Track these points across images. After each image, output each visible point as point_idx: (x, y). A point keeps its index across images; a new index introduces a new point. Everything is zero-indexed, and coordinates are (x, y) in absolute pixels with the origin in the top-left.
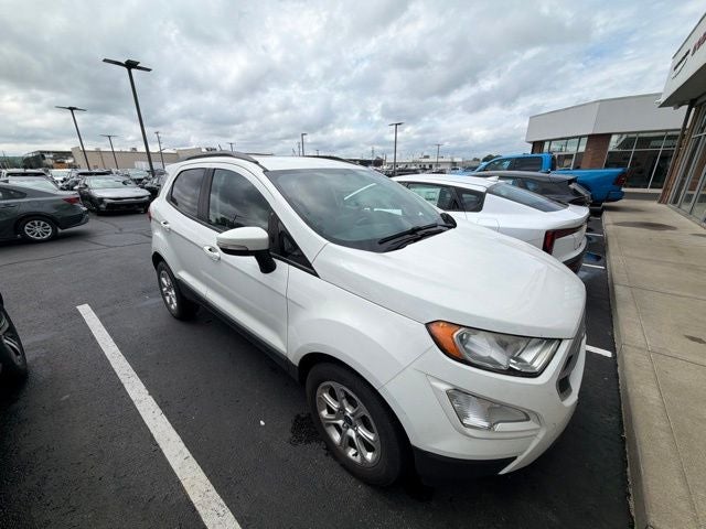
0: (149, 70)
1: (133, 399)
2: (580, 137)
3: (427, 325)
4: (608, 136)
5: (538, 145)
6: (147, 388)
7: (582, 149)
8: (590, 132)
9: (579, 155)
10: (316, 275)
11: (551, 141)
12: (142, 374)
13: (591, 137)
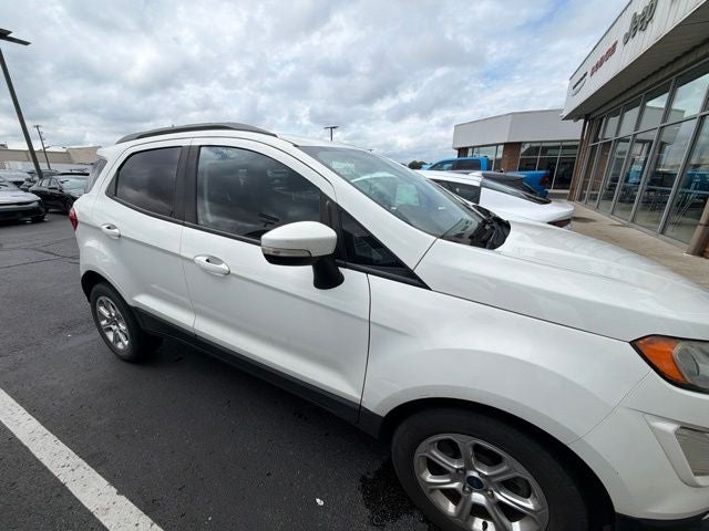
0: (26, 43)
2: (497, 145)
3: (633, 344)
4: (519, 144)
5: (462, 151)
6: (112, 482)
7: (500, 156)
8: (506, 141)
9: (498, 161)
10: (423, 285)
11: (473, 147)
12: (96, 460)
13: (507, 146)
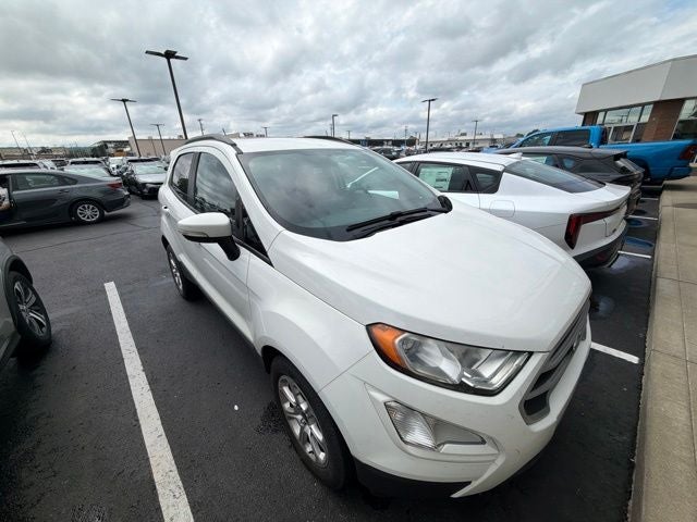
0: (186, 59)
1: (128, 374)
2: (643, 105)
3: (369, 327)
4: (680, 102)
5: (590, 117)
6: (143, 364)
7: (645, 118)
8: (657, 99)
9: (641, 126)
10: (270, 264)
11: (606, 111)
12: (141, 350)
13: (658, 105)
